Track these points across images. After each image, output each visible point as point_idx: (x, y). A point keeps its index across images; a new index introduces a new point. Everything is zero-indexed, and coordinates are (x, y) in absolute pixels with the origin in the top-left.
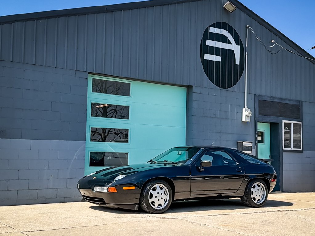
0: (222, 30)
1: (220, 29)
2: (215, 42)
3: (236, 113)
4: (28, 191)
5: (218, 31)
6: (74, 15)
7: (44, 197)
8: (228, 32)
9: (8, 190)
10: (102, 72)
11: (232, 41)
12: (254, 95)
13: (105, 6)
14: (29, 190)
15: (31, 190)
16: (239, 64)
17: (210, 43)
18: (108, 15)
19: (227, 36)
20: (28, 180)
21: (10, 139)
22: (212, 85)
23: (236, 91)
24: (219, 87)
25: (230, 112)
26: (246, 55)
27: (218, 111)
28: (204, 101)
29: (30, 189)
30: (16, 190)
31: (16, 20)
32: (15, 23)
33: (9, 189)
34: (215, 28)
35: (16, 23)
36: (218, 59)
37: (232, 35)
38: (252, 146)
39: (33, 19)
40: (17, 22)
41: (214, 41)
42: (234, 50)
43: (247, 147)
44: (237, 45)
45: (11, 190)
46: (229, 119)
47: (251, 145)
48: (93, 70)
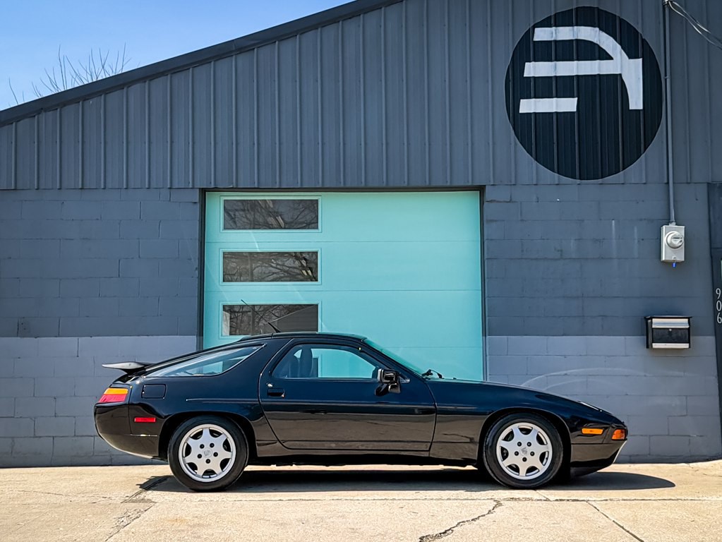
0: (575, 27)
1: (572, 25)
2: (553, 63)
3: (636, 241)
4: (74, 438)
5: (565, 33)
6: (163, 74)
7: (106, 452)
8: (597, 29)
9: (35, 437)
10: (233, 183)
11: (614, 49)
12: (705, 187)
13: (233, 41)
14: (76, 438)
15: (79, 438)
16: (640, 107)
17: (534, 69)
18: (243, 60)
19: (595, 42)
20: (75, 417)
21: (38, 338)
22: (549, 175)
23: (633, 182)
24: (574, 177)
25: (614, 241)
26: (668, 81)
27: (572, 241)
28: (522, 220)
29: (77, 436)
30: (50, 437)
31: (42, 109)
32: (40, 115)
33: (37, 435)
34: (554, 28)
35: (43, 115)
36: (568, 105)
37: (612, 34)
38: (689, 329)
39: (76, 101)
40: (45, 111)
41: (551, 61)
42: (620, 75)
43: (670, 333)
44: (630, 58)
45: (40, 437)
46: (611, 258)
47: (688, 327)
48: (211, 183)
